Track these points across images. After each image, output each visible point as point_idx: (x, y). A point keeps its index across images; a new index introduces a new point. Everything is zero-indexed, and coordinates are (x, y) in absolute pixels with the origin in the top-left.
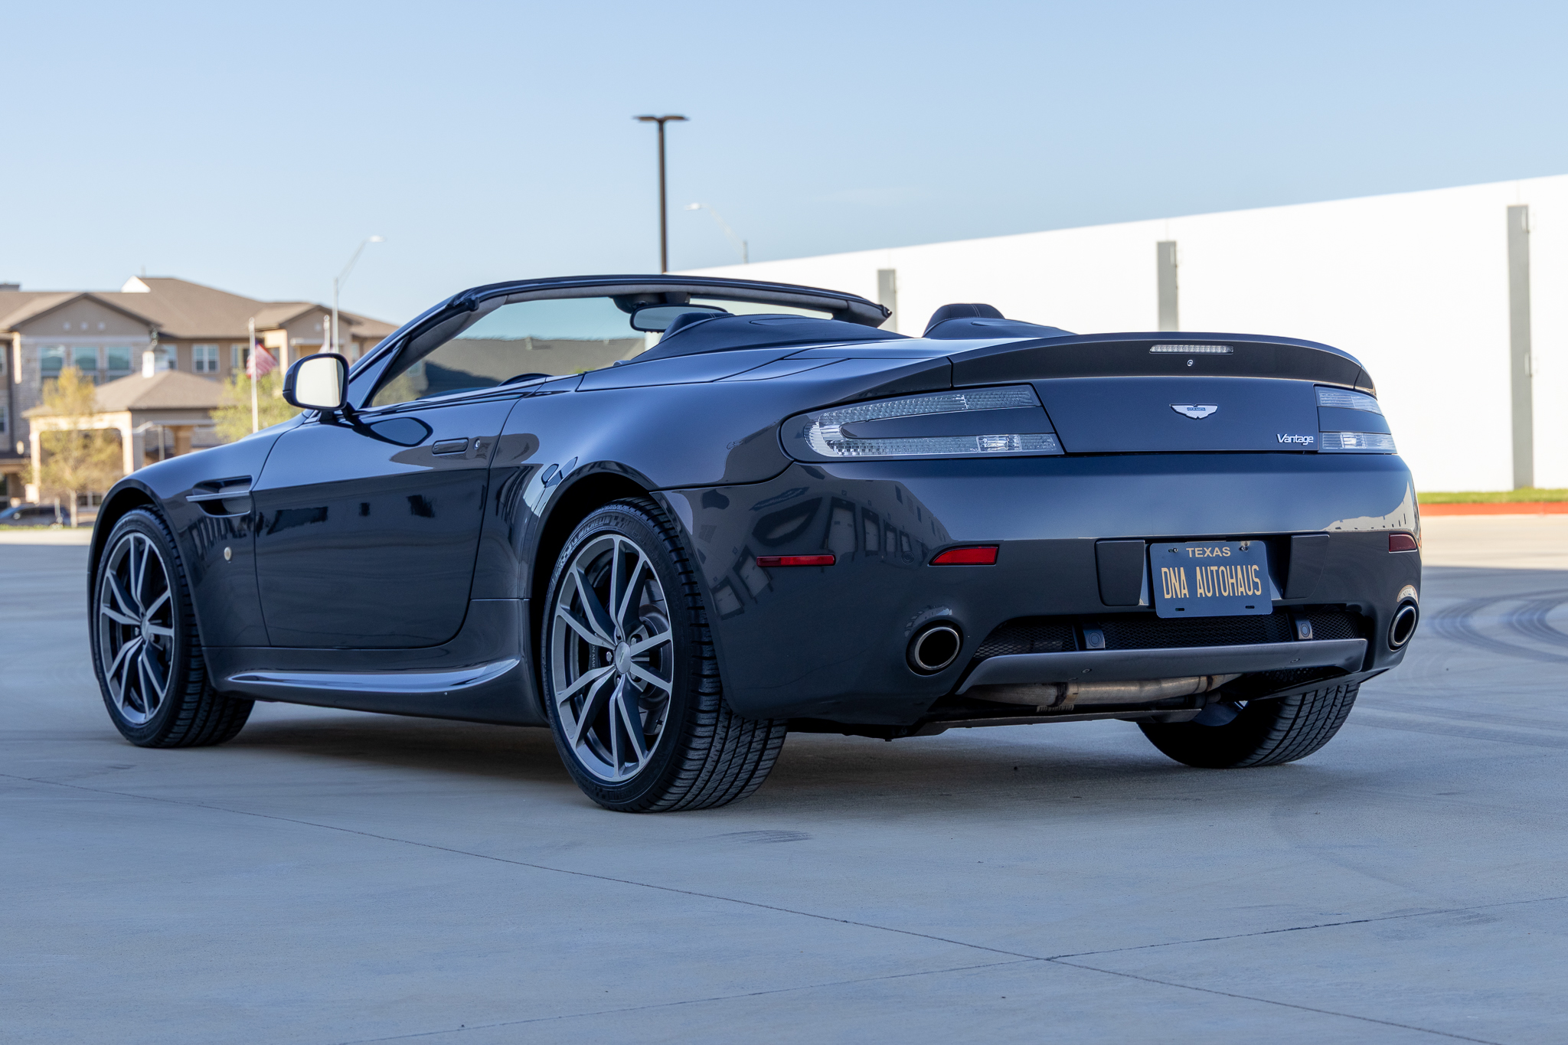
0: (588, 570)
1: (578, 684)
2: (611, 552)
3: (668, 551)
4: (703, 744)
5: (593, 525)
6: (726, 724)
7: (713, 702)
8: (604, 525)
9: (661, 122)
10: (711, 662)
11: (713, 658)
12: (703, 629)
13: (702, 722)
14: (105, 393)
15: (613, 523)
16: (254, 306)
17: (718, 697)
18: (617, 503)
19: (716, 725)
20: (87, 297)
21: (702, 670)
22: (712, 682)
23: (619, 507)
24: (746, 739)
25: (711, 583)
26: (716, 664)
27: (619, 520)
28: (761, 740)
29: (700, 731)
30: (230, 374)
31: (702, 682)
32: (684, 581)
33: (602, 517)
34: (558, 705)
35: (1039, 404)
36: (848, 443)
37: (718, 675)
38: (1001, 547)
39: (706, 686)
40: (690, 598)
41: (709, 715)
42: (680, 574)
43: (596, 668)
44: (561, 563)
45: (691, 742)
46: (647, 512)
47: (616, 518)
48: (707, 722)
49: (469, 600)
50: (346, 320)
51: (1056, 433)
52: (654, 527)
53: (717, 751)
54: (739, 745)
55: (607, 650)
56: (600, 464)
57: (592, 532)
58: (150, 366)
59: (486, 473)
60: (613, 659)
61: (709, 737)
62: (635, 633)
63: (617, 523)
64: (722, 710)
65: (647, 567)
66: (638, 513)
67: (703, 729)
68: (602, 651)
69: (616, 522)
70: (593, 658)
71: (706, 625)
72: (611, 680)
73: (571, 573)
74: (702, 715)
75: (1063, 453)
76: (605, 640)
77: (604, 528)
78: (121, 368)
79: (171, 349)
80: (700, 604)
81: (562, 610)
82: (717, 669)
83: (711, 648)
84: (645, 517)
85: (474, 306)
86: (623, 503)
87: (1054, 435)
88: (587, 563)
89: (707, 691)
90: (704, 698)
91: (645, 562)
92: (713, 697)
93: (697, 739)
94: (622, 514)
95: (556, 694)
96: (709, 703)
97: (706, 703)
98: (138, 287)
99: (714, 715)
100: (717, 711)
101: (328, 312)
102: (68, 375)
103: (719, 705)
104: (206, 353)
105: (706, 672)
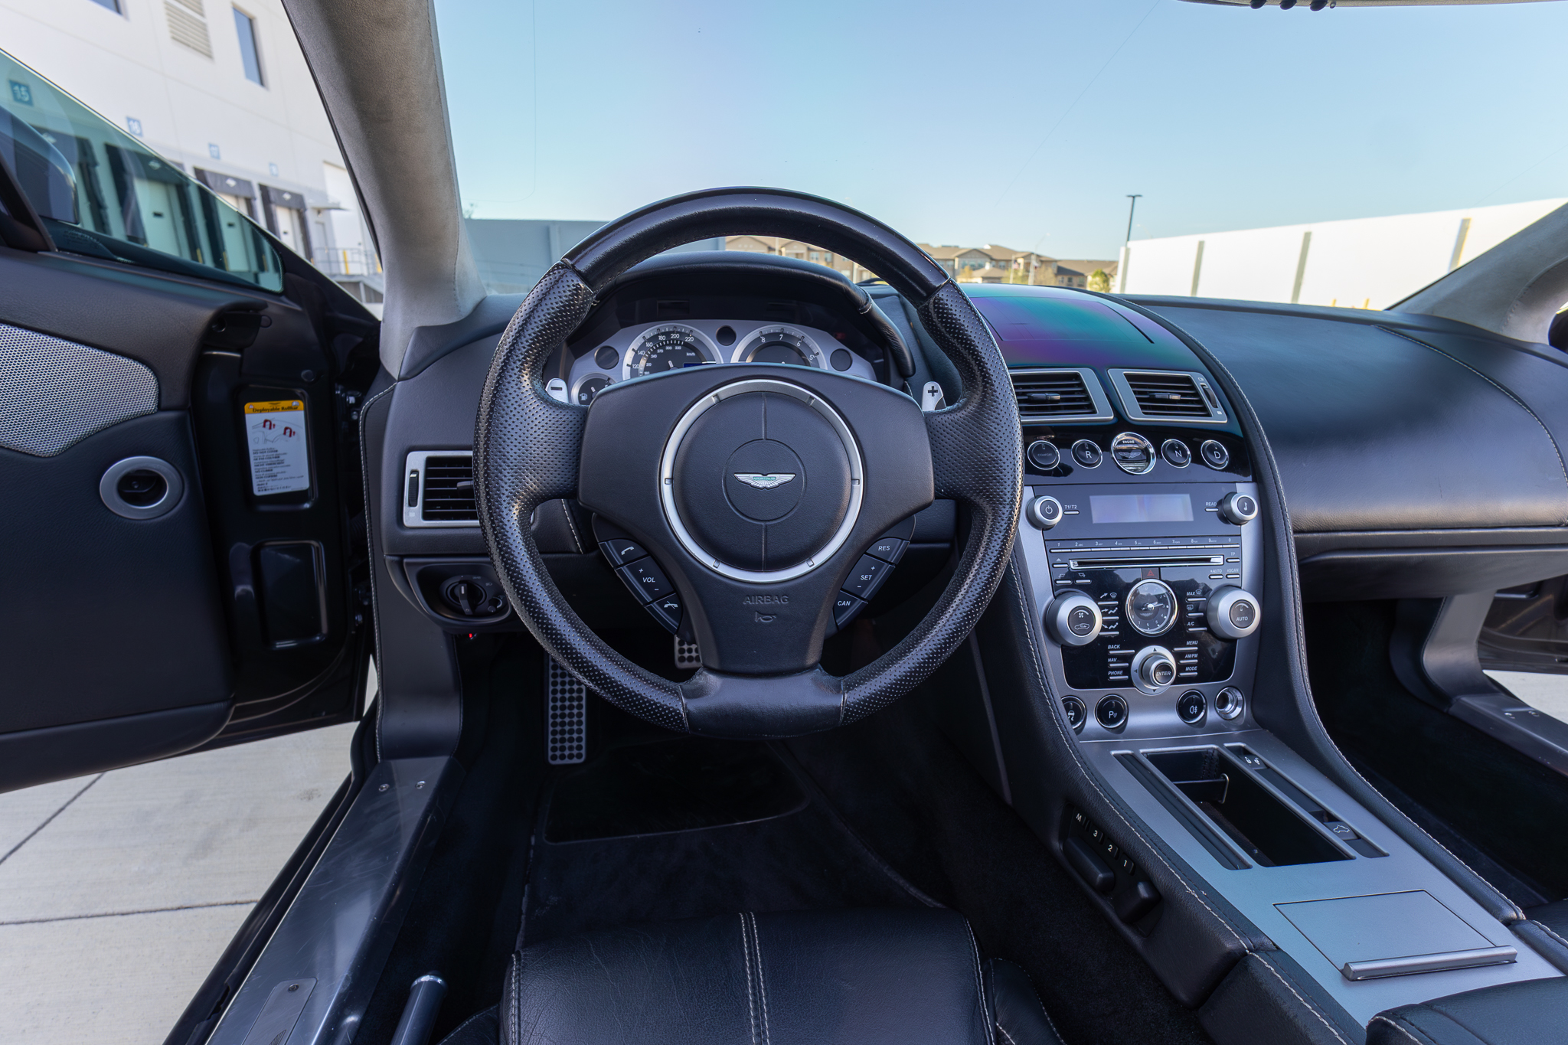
9: (1134, 197)
14: (975, 273)
16: (1015, 252)
20: (976, 250)
30: (1007, 269)
50: (1038, 256)
58: (988, 266)
78: (981, 266)
79: (994, 263)
98: (987, 247)
101: (1033, 254)
102: (967, 268)
104: (1002, 263)
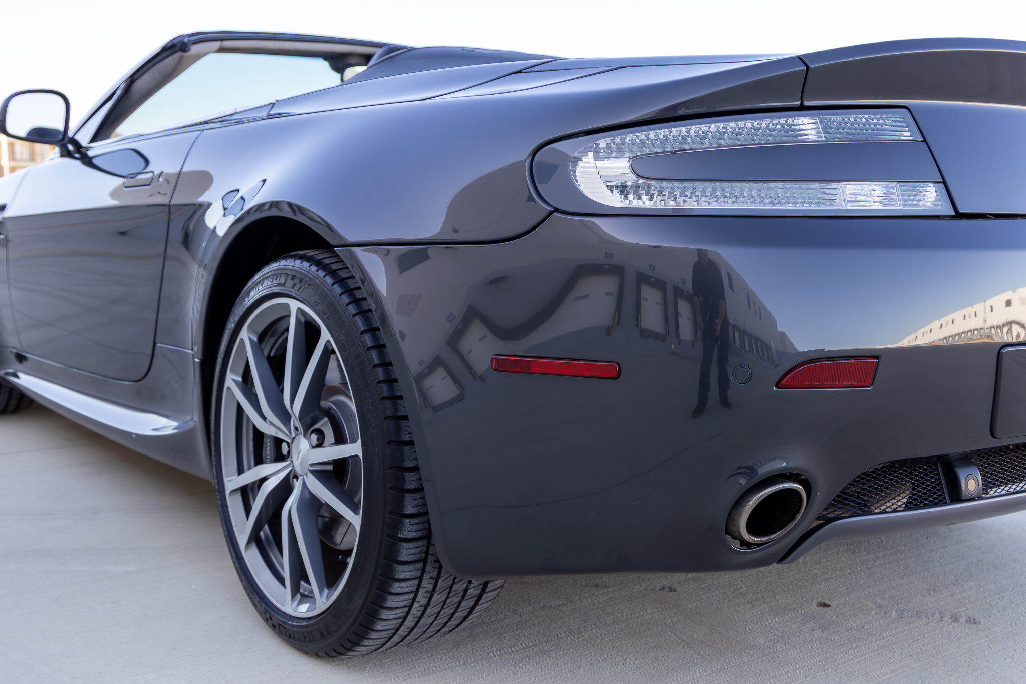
0: (262, 337)
1: (251, 476)
2: (286, 319)
3: (359, 332)
4: (403, 601)
5: (265, 283)
6: (435, 574)
7: (418, 550)
8: (279, 284)
10: (417, 495)
11: (420, 489)
12: (406, 449)
13: (402, 576)
15: (290, 283)
17: (424, 542)
18: (294, 257)
19: (421, 579)
21: (403, 507)
22: (417, 524)
23: (298, 262)
24: (459, 587)
25: (414, 368)
26: (424, 498)
27: (296, 281)
28: (479, 585)
29: (397, 587)
31: (402, 523)
32: (381, 378)
33: (276, 274)
34: (227, 493)
35: (920, 139)
36: (637, 187)
37: (426, 513)
38: (882, 360)
39: (409, 529)
40: (388, 403)
41: (411, 567)
42: (375, 366)
43: (271, 462)
44: (231, 325)
45: (386, 600)
46: (332, 273)
47: (293, 277)
48: (409, 575)
49: (155, 344)
51: (944, 183)
52: (341, 294)
53: (420, 606)
54: (451, 595)
55: (282, 441)
56: (275, 204)
57: (264, 293)
59: (167, 209)
60: (289, 452)
61: (412, 592)
62: (316, 427)
63: (294, 285)
64: (430, 558)
65: (330, 348)
66: (321, 273)
67: (403, 584)
68: (278, 442)
69: (292, 282)
70: (268, 450)
71: (411, 443)
72: (286, 479)
73: (242, 340)
74: (401, 568)
75: (954, 214)
76: (279, 429)
77: (277, 289)
80: (401, 413)
81: (232, 380)
82: (425, 504)
83: (417, 477)
84: (329, 280)
85: (186, 47)
86: (302, 258)
87: (942, 185)
88: (261, 328)
89: (410, 535)
90: (405, 545)
91: (328, 341)
92: (419, 543)
93: (393, 597)
94: (301, 273)
95: (226, 479)
96: (412, 551)
97: (407, 552)
99: (419, 565)
100: (424, 561)
103: (427, 553)
105: (409, 510)
